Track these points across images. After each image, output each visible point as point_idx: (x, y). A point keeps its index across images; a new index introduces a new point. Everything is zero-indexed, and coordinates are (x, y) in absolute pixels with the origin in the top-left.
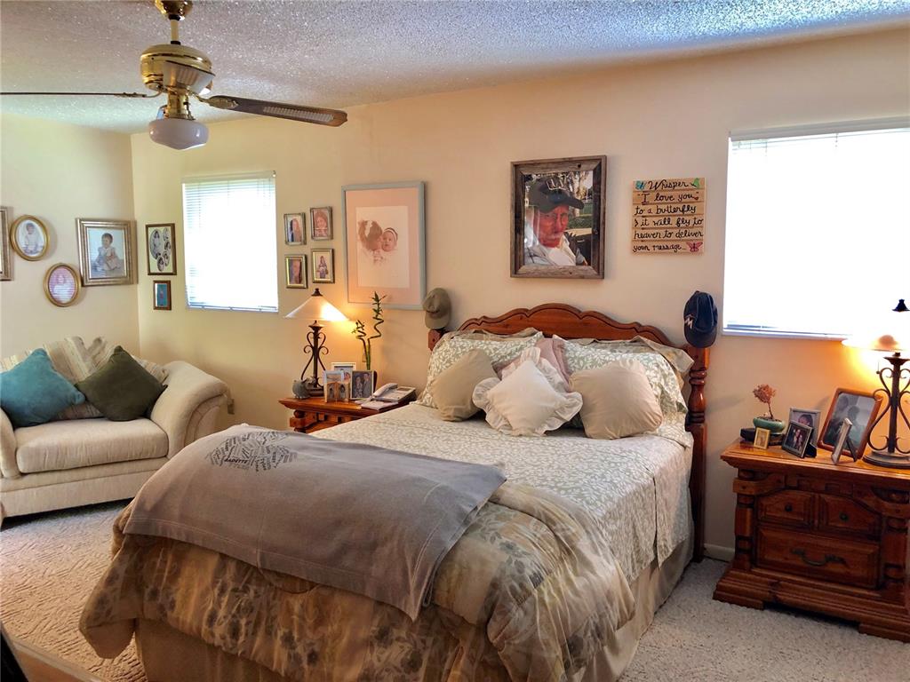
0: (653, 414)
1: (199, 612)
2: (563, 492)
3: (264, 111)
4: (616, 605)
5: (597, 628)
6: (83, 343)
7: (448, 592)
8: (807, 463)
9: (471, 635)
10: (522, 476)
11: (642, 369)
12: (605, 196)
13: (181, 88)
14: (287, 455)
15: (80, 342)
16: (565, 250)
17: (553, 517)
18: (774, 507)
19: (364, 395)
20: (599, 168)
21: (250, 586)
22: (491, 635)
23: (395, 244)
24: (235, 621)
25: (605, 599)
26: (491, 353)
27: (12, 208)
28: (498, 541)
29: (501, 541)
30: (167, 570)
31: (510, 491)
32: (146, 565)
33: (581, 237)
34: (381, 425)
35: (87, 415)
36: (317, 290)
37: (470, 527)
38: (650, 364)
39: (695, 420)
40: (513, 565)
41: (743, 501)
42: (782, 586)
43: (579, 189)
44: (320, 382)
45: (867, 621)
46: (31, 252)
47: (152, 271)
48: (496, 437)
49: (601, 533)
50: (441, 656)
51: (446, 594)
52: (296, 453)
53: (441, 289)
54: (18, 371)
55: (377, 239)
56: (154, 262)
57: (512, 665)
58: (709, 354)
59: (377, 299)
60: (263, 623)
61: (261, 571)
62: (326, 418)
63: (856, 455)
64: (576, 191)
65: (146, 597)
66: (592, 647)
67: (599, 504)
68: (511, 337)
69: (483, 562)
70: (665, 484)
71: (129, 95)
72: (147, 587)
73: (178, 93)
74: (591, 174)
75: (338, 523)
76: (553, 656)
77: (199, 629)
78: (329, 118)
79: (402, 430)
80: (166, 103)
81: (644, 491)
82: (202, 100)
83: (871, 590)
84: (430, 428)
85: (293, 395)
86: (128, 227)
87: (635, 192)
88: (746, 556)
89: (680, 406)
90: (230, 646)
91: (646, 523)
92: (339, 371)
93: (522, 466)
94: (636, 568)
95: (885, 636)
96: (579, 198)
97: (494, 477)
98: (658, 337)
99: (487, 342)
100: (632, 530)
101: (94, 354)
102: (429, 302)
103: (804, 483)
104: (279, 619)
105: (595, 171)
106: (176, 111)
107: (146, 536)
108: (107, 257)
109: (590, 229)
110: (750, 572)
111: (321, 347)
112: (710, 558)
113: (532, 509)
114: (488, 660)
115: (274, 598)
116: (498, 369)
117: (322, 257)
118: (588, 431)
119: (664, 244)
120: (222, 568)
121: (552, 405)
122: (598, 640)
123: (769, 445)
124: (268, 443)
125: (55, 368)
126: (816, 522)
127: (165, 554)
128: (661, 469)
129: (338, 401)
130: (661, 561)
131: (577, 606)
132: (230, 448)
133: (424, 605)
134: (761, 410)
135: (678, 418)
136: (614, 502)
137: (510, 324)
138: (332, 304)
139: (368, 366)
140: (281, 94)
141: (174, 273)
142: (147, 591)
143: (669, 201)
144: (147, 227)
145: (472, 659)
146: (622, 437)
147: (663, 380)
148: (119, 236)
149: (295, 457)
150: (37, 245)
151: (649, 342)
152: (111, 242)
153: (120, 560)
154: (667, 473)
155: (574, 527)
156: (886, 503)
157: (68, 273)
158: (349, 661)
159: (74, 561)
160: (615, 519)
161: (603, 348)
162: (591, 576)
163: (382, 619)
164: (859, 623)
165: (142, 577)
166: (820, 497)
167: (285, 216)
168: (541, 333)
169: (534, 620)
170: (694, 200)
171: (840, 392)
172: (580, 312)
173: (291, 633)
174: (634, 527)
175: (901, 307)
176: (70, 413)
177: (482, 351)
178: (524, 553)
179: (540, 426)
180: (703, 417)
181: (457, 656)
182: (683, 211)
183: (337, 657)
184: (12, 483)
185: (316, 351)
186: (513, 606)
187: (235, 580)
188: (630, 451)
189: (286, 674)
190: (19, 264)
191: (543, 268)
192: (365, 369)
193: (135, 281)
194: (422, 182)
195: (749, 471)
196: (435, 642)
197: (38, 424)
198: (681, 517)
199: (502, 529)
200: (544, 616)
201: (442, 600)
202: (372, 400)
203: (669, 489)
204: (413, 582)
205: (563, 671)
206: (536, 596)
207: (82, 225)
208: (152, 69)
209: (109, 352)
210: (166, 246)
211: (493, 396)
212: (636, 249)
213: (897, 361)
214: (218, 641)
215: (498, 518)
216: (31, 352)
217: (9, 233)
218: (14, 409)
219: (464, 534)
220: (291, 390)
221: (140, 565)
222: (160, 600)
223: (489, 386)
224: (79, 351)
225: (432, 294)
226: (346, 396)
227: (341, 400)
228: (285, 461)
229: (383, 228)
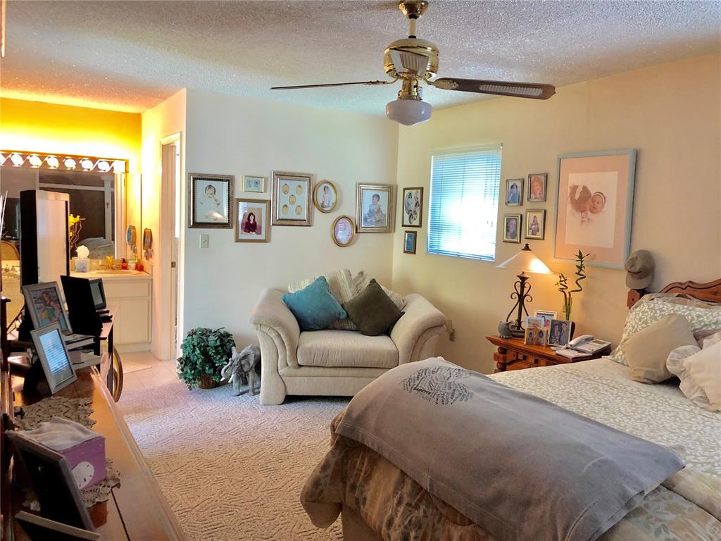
1: (381, 515)
3: (481, 89)
6: (350, 275)
10: (710, 460)
13: (412, 74)
14: (464, 393)
15: (349, 273)
19: (561, 343)
21: (421, 506)
23: (603, 206)
24: (406, 531)
26: (693, 319)
27: (315, 175)
28: (663, 536)
29: (667, 535)
30: (363, 471)
31: (689, 478)
32: (350, 462)
34: (568, 375)
35: (348, 327)
36: (527, 245)
37: (632, 511)
44: (523, 325)
46: (326, 207)
47: (405, 224)
48: (688, 409)
52: (472, 394)
53: (645, 251)
55: (586, 202)
56: (407, 216)
59: (581, 256)
61: (430, 496)
62: (525, 358)
65: (348, 488)
71: (374, 83)
72: (349, 481)
73: (409, 78)
75: (496, 472)
77: (380, 529)
79: (587, 384)
80: (401, 88)
82: (430, 83)
84: (616, 386)
85: (499, 334)
86: (391, 190)
97: (670, 462)
99: (691, 308)
101: (356, 283)
102: (632, 262)
106: (407, 93)
107: (351, 440)
108: (375, 212)
111: (526, 295)
113: (712, 505)
115: (438, 523)
116: (699, 337)
117: (535, 217)
120: (401, 482)
124: (451, 380)
125: (331, 291)
127: (363, 458)
129: (536, 344)
132: (420, 379)
138: (539, 258)
139: (568, 316)
141: (420, 226)
142: (349, 484)
144: (405, 189)
148: (384, 196)
149: (471, 397)
150: (329, 202)
152: (378, 200)
153: (332, 452)
157: (347, 223)
167: (507, 181)
176: (337, 324)
177: (683, 318)
184: (293, 371)
185: (521, 298)
187: (410, 496)
190: (317, 214)
192: (564, 319)
193: (393, 231)
194: (634, 149)
197: (316, 330)
199: (671, 523)
202: (567, 348)
207: (360, 188)
208: (391, 61)
209: (367, 282)
210: (416, 205)
211: (690, 365)
215: (669, 508)
216: (317, 278)
217: (313, 192)
218: (302, 318)
219: (625, 517)
220: (497, 330)
221: (345, 461)
222: (357, 494)
223: (686, 354)
224: (347, 279)
225: (635, 256)
226: (544, 341)
227: (539, 344)
228: (461, 400)
229: (593, 192)
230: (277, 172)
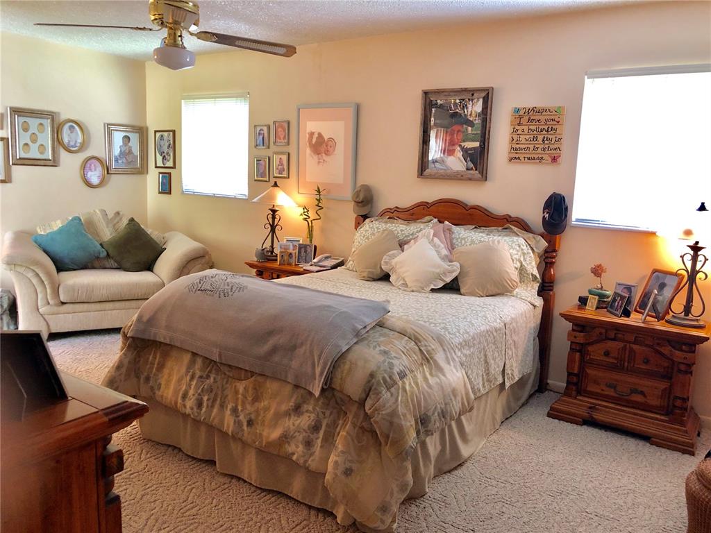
0: (511, 280)
1: (176, 392)
2: (432, 325)
3: (237, 44)
4: (459, 398)
5: (442, 411)
6: (107, 215)
7: (341, 379)
8: (623, 320)
9: (354, 408)
11: (506, 247)
12: (490, 119)
13: (176, 24)
14: (240, 287)
15: (104, 213)
16: (459, 158)
17: (420, 337)
18: (596, 352)
19: (306, 261)
20: (488, 96)
21: (211, 375)
22: (367, 408)
23: (334, 150)
24: (200, 397)
25: (451, 393)
26: (398, 233)
27: (59, 113)
28: (378, 348)
29: (380, 349)
30: (156, 363)
32: (142, 359)
33: (471, 149)
35: (108, 266)
36: (276, 182)
37: (360, 339)
38: (514, 245)
39: (546, 288)
40: (386, 364)
41: (574, 347)
42: (598, 409)
43: (471, 112)
44: (275, 250)
45: (656, 436)
46: (72, 146)
47: (158, 165)
48: (395, 291)
49: (455, 352)
50: (335, 424)
51: (339, 381)
52: (247, 286)
53: (366, 186)
54: (60, 231)
55: (321, 146)
56: (159, 158)
57: (380, 428)
58: (560, 239)
59: (319, 191)
60: (219, 399)
61: (219, 364)
62: (278, 276)
63: (659, 318)
64: (469, 114)
65: (142, 381)
66: (438, 424)
67: (458, 334)
68: (416, 222)
69: (366, 361)
70: (515, 329)
71: (140, 29)
72: (143, 374)
73: (174, 28)
74: (481, 101)
75: (271, 333)
76: (409, 424)
77: (176, 403)
78: (283, 50)
80: (166, 35)
81: (496, 331)
82: (192, 34)
83: (663, 415)
84: (349, 283)
85: (256, 259)
86: (142, 131)
87: (512, 115)
88: (574, 388)
89: (535, 278)
90: (196, 414)
91: (496, 354)
92: (289, 243)
93: (408, 308)
94: (485, 385)
95: (669, 448)
96: (471, 119)
98: (523, 226)
99: (396, 225)
100: (483, 357)
101: (113, 223)
102: (357, 194)
103: (620, 336)
104: (229, 397)
105: (484, 98)
106: (173, 41)
107: (143, 340)
108: (126, 153)
109: (478, 143)
110: (575, 398)
111: (277, 225)
112: (551, 391)
113: (406, 331)
114: (365, 426)
115: (227, 383)
116: (402, 245)
117: (281, 158)
118: (462, 291)
119: (532, 156)
120: (193, 362)
121: (438, 271)
122: (443, 419)
123: (597, 308)
124: (228, 281)
125: (87, 230)
126: (626, 364)
127: (155, 352)
128: (512, 319)
129: (288, 264)
130: (508, 385)
131: (429, 395)
132: (202, 282)
133: (325, 387)
134: (594, 283)
135: (532, 286)
136: (470, 336)
137: (416, 213)
138: (283, 191)
139: (311, 241)
140: (254, 34)
141: (174, 167)
142: (142, 377)
143: (537, 123)
144: (156, 132)
145: (354, 425)
146: (487, 296)
147: (522, 257)
150: (76, 141)
151: (515, 229)
152: (129, 142)
154: (517, 322)
155: (434, 345)
156: (677, 352)
157: (98, 164)
158: (274, 425)
159: (97, 364)
160: (470, 347)
161: (481, 232)
162: (442, 377)
163: (298, 397)
164: (651, 438)
165: (139, 369)
166: (630, 346)
167: (255, 126)
168: (436, 220)
169: (397, 400)
170: (556, 123)
171: (655, 271)
172: (467, 205)
173: (236, 406)
174: (486, 356)
175: (702, 208)
176: (96, 264)
177: (391, 232)
178: (395, 357)
179: (428, 286)
180: (552, 286)
181: (344, 425)
182: (548, 131)
183: (266, 424)
184: (56, 309)
185: (273, 228)
186: (384, 390)
187: (201, 370)
188: (490, 305)
189: (232, 433)
190: (63, 154)
191: (442, 171)
192: (308, 243)
193: (146, 172)
194: (356, 103)
195: (581, 326)
196: (331, 414)
197: (75, 270)
198: (527, 356)
199: (381, 342)
200: (404, 398)
201: (336, 385)
202: (311, 265)
203: (518, 334)
204: (318, 371)
205: (415, 435)
206: (400, 385)
207: (109, 129)
208: (157, 11)
209: (125, 221)
210: (169, 146)
211: (396, 264)
212: (511, 159)
213: (696, 248)
214: (188, 411)
215: (381, 335)
216: (70, 218)
217: (57, 130)
218: (58, 258)
219: (355, 343)
220: (254, 255)
221: (137, 360)
222: (151, 383)
223: (394, 256)
224: (104, 220)
225: (359, 189)
226: (293, 261)
227: (289, 264)
228: (239, 291)
229: (326, 137)
230: (15, 108)
